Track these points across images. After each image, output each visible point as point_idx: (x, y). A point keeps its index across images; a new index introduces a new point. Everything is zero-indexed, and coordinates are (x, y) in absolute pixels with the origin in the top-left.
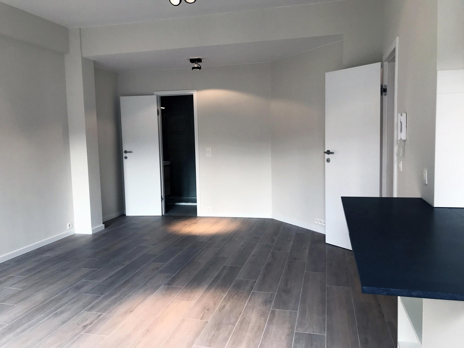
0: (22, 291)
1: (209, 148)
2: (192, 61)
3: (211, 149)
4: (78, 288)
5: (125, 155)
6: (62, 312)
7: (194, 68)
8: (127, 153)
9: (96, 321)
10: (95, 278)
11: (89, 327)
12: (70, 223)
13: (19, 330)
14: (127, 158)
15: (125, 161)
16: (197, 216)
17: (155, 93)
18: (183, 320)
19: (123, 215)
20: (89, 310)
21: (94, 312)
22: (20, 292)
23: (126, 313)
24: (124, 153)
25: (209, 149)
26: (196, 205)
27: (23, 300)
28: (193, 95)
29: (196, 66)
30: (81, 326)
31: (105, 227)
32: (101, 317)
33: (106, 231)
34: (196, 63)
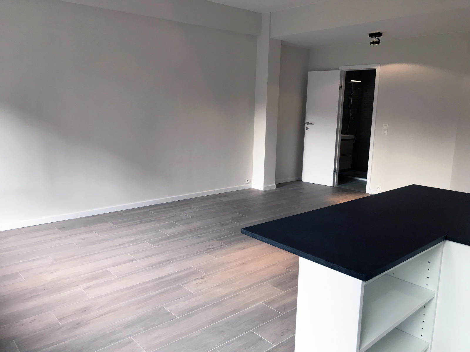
0: (191, 218)
1: (386, 125)
2: (372, 35)
3: (387, 126)
4: (223, 225)
5: (306, 126)
6: (202, 237)
7: (372, 43)
8: (309, 125)
9: (218, 248)
10: (239, 221)
11: (211, 250)
12: (248, 179)
13: (172, 240)
14: (308, 129)
15: (306, 132)
16: (366, 192)
17: (340, 68)
18: (274, 265)
19: (300, 180)
20: (219, 240)
21: (220, 242)
22: (189, 218)
23: (240, 249)
24: (306, 125)
25: (385, 127)
26: (366, 181)
27: (187, 223)
28: (376, 70)
29: (375, 40)
30: (206, 248)
31: (277, 188)
32: (222, 246)
33: (276, 191)
34: (375, 38)
